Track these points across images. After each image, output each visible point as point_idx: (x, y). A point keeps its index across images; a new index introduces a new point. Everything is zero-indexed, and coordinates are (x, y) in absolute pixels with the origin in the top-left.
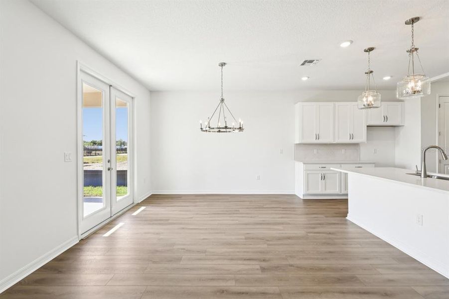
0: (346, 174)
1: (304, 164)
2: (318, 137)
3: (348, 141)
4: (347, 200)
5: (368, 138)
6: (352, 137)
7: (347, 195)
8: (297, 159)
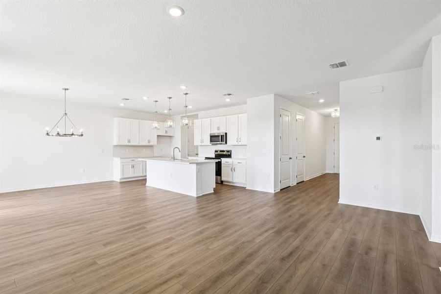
0: (146, 161)
1: (121, 158)
2: (129, 141)
3: (147, 144)
4: (146, 179)
5: (158, 143)
6: (149, 142)
7: (146, 176)
8: (115, 156)
